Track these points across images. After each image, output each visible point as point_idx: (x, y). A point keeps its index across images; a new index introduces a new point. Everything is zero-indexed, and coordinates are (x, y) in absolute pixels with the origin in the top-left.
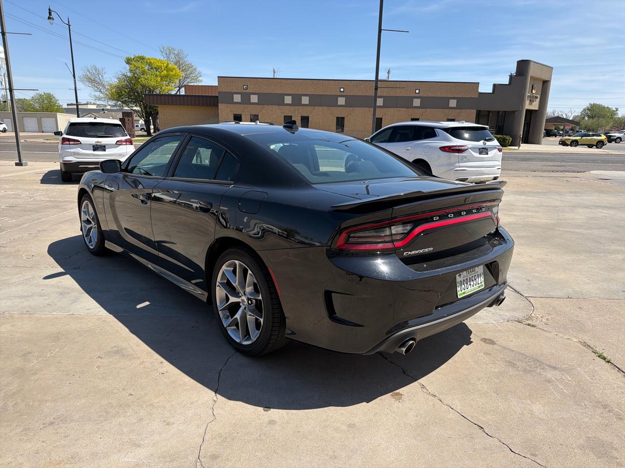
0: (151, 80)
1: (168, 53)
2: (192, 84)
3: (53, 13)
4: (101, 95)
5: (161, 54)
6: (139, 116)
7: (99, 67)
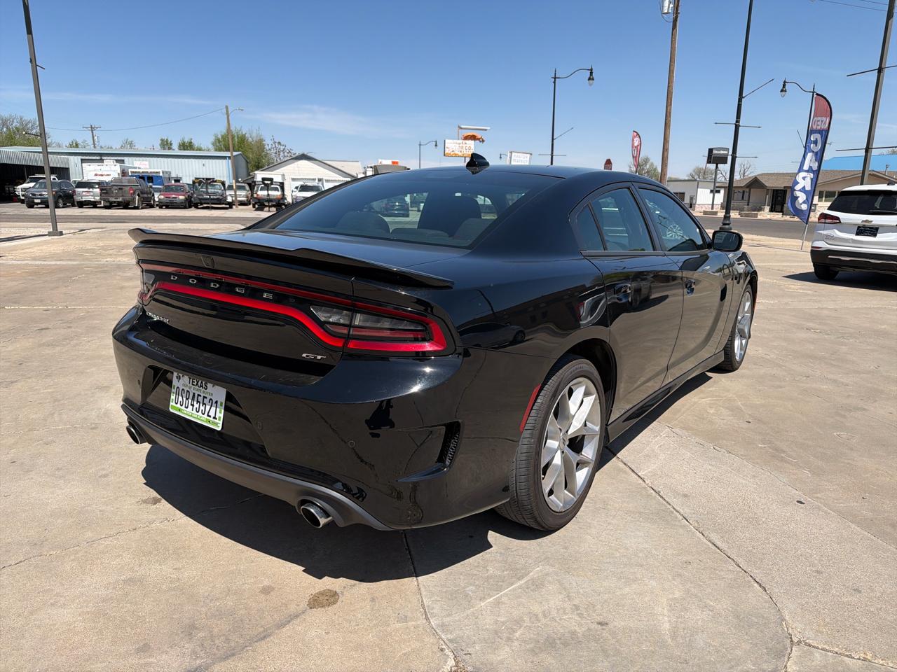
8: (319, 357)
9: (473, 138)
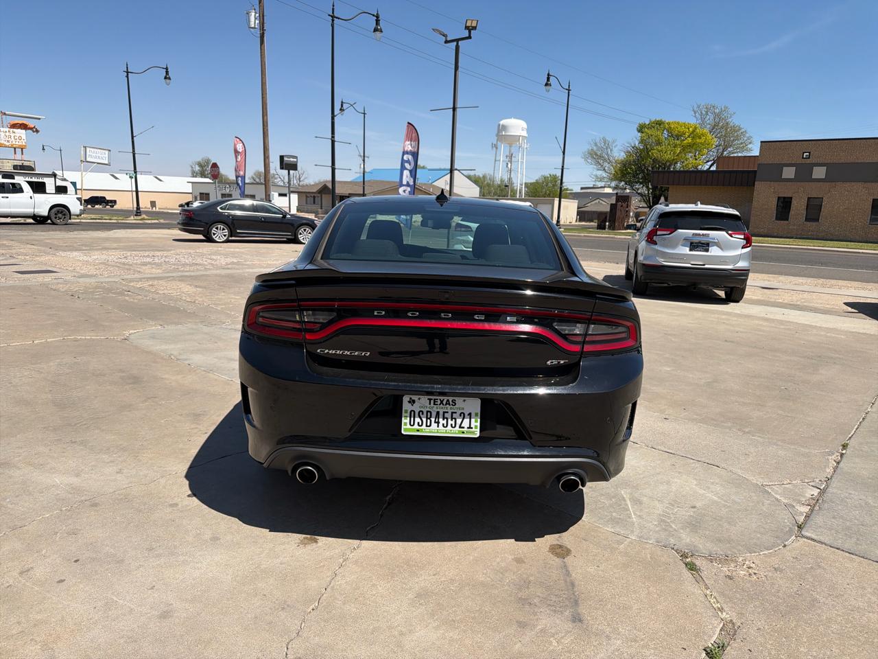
0: (665, 153)
1: (704, 113)
2: (735, 155)
3: (551, 78)
4: (604, 175)
5: (694, 115)
6: (644, 201)
7: (609, 139)
8: (562, 362)
9: (24, 127)
